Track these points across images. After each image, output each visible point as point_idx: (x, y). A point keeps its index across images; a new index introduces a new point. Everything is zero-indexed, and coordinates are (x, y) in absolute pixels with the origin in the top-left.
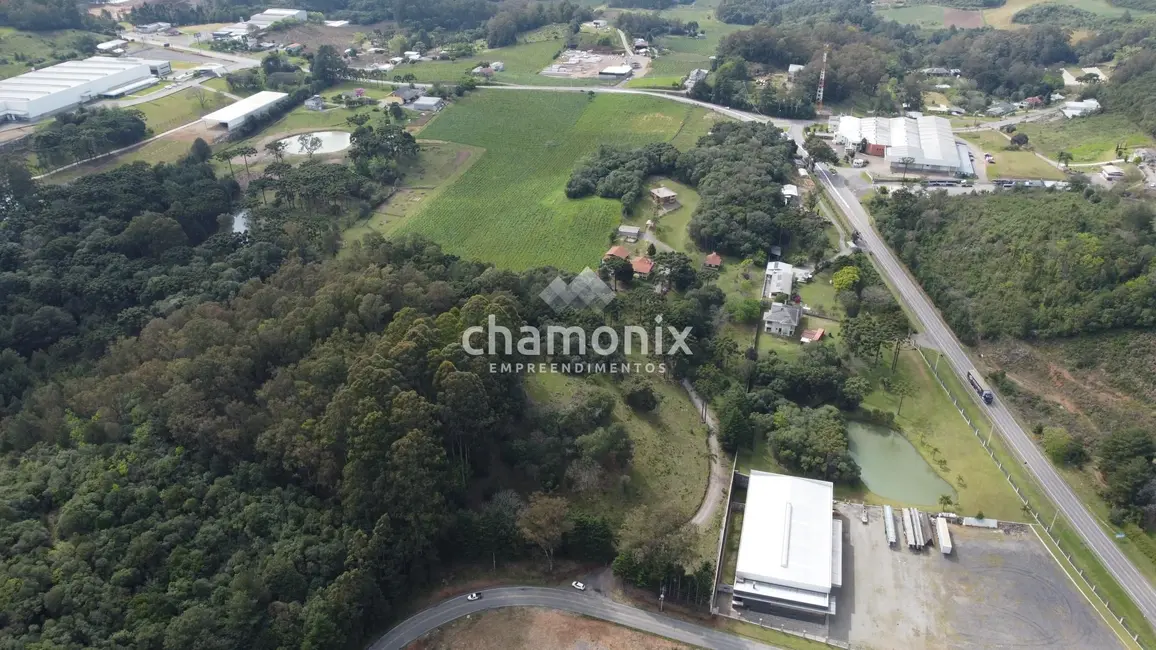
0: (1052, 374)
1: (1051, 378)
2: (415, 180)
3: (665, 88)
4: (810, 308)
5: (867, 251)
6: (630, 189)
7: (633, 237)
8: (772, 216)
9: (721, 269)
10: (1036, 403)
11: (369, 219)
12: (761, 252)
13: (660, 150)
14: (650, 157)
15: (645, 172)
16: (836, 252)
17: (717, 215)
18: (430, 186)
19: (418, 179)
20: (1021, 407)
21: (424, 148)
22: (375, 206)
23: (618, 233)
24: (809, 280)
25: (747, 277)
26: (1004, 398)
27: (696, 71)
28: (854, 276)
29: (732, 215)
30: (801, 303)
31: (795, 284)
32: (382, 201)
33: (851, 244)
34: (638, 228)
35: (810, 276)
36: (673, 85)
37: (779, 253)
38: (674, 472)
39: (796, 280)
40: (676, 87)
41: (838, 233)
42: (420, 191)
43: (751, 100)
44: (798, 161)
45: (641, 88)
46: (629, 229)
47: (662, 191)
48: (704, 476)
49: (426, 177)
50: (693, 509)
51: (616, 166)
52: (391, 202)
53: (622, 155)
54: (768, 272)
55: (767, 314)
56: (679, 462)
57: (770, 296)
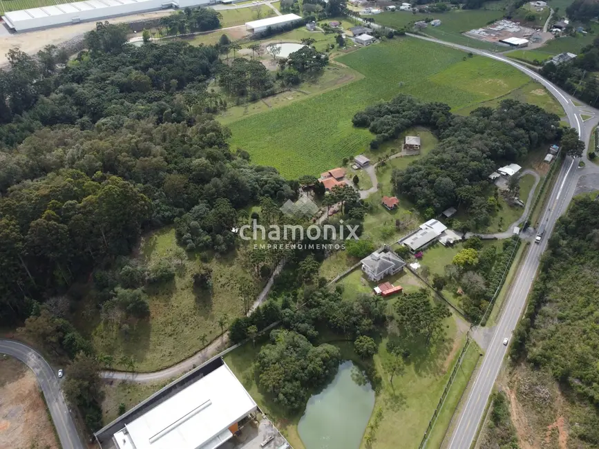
0: (550, 427)
1: (546, 430)
2: (305, 86)
3: (528, 62)
4: (419, 266)
5: (527, 241)
6: (387, 130)
7: (358, 165)
8: (458, 185)
9: (393, 210)
10: (506, 443)
11: (254, 103)
12: (430, 209)
13: (434, 109)
14: (423, 113)
15: (412, 122)
16: (500, 231)
17: (420, 170)
18: (307, 92)
19: (307, 85)
20: (491, 437)
21: (329, 67)
22: (264, 96)
23: (352, 158)
24: (448, 244)
25: (398, 223)
26: (488, 421)
27: (562, 54)
28: (468, 259)
29: (428, 174)
30: (416, 260)
31: (434, 243)
32: (273, 94)
33: (516, 230)
34: (368, 160)
35: (452, 242)
36: (534, 61)
37: (448, 214)
38: (175, 337)
39: (438, 241)
40: (536, 63)
41: (519, 216)
42: (299, 94)
43: (581, 87)
44: (554, 148)
45: (513, 58)
46: (362, 159)
47: (411, 140)
48: (195, 350)
49: (313, 86)
50: (160, 367)
51: (398, 112)
52: (277, 96)
53: (408, 105)
54: (423, 226)
55: (368, 258)
56: (187, 332)
57: (403, 245)
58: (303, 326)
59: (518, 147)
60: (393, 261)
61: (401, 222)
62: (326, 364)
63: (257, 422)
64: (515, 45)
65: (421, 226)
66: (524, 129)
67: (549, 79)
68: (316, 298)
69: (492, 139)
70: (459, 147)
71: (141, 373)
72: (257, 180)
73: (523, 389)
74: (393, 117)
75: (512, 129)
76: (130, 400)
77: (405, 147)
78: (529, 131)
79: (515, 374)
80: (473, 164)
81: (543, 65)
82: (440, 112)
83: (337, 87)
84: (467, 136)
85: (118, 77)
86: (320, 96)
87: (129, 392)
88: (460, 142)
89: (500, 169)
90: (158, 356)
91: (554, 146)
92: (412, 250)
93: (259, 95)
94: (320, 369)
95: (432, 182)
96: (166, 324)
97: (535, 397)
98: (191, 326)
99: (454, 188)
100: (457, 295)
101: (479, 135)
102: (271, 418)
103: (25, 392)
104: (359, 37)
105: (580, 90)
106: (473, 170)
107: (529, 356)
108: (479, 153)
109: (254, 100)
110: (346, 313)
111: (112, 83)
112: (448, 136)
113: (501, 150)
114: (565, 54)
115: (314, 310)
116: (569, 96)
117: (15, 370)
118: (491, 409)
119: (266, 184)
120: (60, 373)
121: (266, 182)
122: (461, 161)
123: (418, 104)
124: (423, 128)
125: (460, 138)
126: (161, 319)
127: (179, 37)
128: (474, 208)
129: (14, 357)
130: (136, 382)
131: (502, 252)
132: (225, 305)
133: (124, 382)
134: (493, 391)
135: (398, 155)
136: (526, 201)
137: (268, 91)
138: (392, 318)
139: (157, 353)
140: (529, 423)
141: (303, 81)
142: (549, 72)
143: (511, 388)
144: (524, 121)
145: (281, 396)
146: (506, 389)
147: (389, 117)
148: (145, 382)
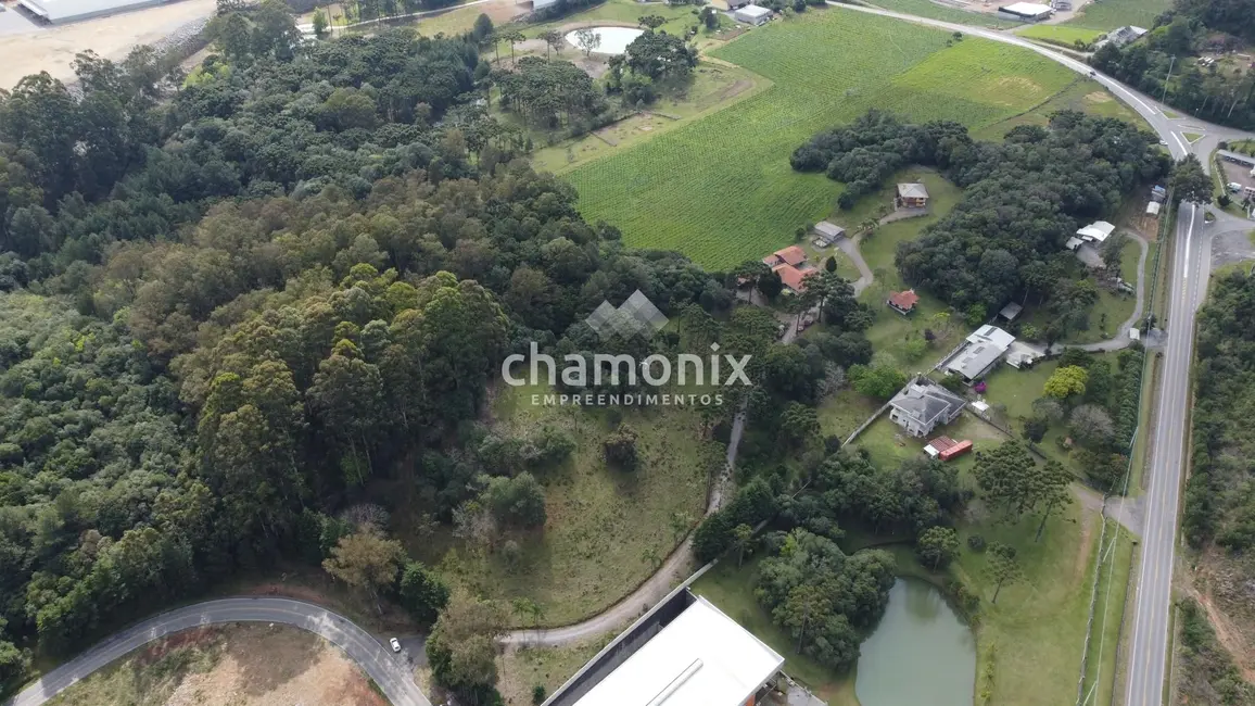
2: (666, 106)
3: (1065, 46)
4: (986, 406)
5: (1156, 351)
6: (864, 176)
7: (825, 240)
8: (1022, 261)
9: (912, 314)
10: (1221, 677)
11: (580, 140)
12: (979, 308)
13: (940, 133)
14: (921, 140)
15: (904, 157)
16: (1104, 338)
17: (947, 240)
18: (675, 116)
19: (671, 104)
20: (1192, 671)
21: (704, 68)
22: (597, 128)
23: (811, 229)
24: (1024, 366)
25: (929, 336)
26: (1178, 647)
27: (1123, 28)
28: (1074, 384)
29: (965, 245)
30: (979, 396)
31: (999, 365)
32: (610, 123)
33: (1135, 334)
34: (842, 229)
35: (1030, 361)
36: (1076, 43)
37: (1010, 316)
38: (599, 558)
39: (1004, 360)
40: (1080, 46)
41: (1132, 310)
42: (660, 120)
43: (1172, 85)
44: (1158, 191)
45: (1035, 39)
46: (829, 229)
47: (909, 190)
48: (639, 578)
49: (681, 104)
50: (587, 614)
51: (872, 141)
52: (620, 125)
53: (889, 129)
54: (972, 338)
55: (900, 396)
56: (616, 549)
57: (947, 373)
58: (821, 522)
59: (1105, 192)
60: (946, 398)
61: (934, 331)
62: (880, 581)
63: (780, 694)
64: (1029, 16)
65: (969, 339)
66: (1108, 160)
67: (1111, 73)
68: (830, 472)
69: (1060, 179)
70: (1005, 196)
71: (552, 628)
72: (658, 275)
73: (1223, 589)
74: (872, 150)
75: (1088, 160)
76: (547, 676)
77: (900, 204)
78: (1116, 163)
79: (1202, 568)
80: (1041, 223)
81: (1092, 50)
82: (954, 138)
83: (728, 104)
84: (1015, 177)
85: (307, 100)
86: (700, 122)
87: (541, 664)
88: (1006, 187)
89: (1080, 232)
90: (576, 595)
91: (1157, 188)
92: (967, 380)
93: (587, 125)
94: (874, 591)
95: (975, 259)
96: (577, 537)
97: (1248, 599)
98: (621, 538)
99: (1017, 267)
100: (1065, 450)
101: (1034, 175)
102: (803, 684)
103: (338, 683)
104: (740, 11)
105: (1171, 90)
106: (1044, 234)
107: (1218, 536)
108: (1045, 205)
109: (579, 135)
110: (896, 491)
111: (296, 114)
112: (978, 179)
113: (1080, 197)
114: (1129, 29)
115: (832, 492)
116: (1151, 102)
117: (303, 648)
118: (1178, 628)
119: (678, 280)
120: (396, 645)
121: (677, 277)
122: (1017, 219)
123: (907, 126)
124: (924, 168)
125: (1001, 180)
126: (565, 529)
127: (386, 21)
128: (1058, 299)
129: (294, 626)
130: (548, 646)
131: (1119, 372)
132: (667, 498)
133: (524, 647)
134: (1173, 598)
135: (891, 218)
136: (1135, 284)
137: (601, 116)
138: (971, 495)
139: (572, 590)
140: (1247, 641)
141: (660, 96)
142: (1107, 61)
143: (1202, 591)
144: (1105, 145)
145: (822, 642)
146: (1194, 593)
147: (863, 150)
148: (564, 643)
